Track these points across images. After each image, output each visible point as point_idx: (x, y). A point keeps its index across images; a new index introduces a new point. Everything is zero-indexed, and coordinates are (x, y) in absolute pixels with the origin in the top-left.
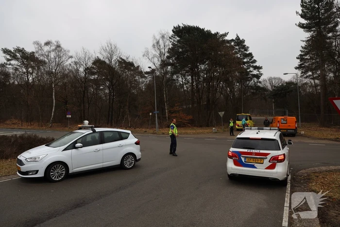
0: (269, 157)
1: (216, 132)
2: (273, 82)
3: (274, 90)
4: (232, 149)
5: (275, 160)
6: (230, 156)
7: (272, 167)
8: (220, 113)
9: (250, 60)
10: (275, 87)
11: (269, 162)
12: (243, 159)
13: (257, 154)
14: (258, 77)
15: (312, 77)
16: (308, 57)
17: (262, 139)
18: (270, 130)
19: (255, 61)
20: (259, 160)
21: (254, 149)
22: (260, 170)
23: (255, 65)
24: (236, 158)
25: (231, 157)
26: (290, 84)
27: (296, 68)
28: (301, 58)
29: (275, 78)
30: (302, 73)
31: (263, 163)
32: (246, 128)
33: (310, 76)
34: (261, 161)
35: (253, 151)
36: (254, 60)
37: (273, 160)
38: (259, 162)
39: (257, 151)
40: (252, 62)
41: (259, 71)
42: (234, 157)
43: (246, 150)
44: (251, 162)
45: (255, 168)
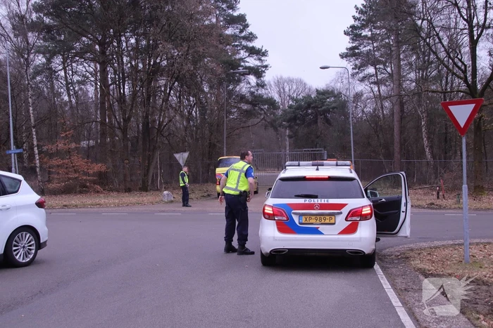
0: (345, 211)
1: (172, 202)
2: (287, 89)
3: (290, 107)
4: (271, 201)
5: (357, 216)
6: (269, 214)
7: (351, 229)
8: (177, 156)
9: (241, 31)
10: (292, 99)
11: (346, 220)
12: (296, 219)
13: (323, 206)
14: (258, 72)
15: (373, 79)
16: (367, 32)
17: (330, 179)
18: (337, 165)
19: (251, 37)
20: (328, 217)
21: (316, 197)
22: (330, 238)
23: (250, 45)
24: (280, 218)
25: (270, 217)
26: (324, 94)
27: (342, 56)
28: (353, 32)
29: (290, 81)
30: (356, 67)
31: (334, 224)
32: (287, 163)
33: (369, 76)
34: (331, 219)
35: (316, 200)
36: (251, 34)
37: (353, 216)
38: (327, 221)
39: (324, 201)
40: (245, 38)
41: (260, 59)
42: (277, 215)
43: (301, 201)
44: (312, 224)
45: (320, 233)
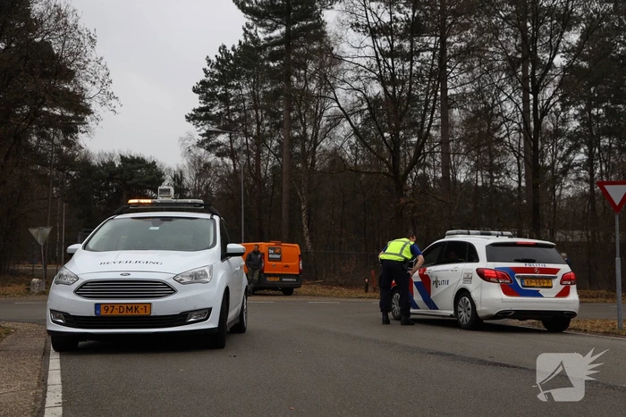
0: (559, 275)
1: (43, 293)
4: (493, 264)
5: (568, 281)
7: (564, 293)
8: (33, 231)
11: (561, 284)
12: (519, 282)
13: (542, 271)
17: (537, 245)
20: (546, 281)
21: (534, 261)
22: (548, 300)
24: (505, 281)
31: (551, 287)
34: (548, 283)
35: (535, 265)
37: (565, 280)
38: (546, 285)
39: (541, 265)
42: (501, 279)
43: (522, 265)
44: (533, 287)
45: (541, 296)
